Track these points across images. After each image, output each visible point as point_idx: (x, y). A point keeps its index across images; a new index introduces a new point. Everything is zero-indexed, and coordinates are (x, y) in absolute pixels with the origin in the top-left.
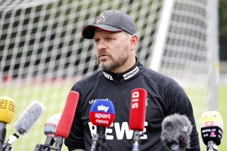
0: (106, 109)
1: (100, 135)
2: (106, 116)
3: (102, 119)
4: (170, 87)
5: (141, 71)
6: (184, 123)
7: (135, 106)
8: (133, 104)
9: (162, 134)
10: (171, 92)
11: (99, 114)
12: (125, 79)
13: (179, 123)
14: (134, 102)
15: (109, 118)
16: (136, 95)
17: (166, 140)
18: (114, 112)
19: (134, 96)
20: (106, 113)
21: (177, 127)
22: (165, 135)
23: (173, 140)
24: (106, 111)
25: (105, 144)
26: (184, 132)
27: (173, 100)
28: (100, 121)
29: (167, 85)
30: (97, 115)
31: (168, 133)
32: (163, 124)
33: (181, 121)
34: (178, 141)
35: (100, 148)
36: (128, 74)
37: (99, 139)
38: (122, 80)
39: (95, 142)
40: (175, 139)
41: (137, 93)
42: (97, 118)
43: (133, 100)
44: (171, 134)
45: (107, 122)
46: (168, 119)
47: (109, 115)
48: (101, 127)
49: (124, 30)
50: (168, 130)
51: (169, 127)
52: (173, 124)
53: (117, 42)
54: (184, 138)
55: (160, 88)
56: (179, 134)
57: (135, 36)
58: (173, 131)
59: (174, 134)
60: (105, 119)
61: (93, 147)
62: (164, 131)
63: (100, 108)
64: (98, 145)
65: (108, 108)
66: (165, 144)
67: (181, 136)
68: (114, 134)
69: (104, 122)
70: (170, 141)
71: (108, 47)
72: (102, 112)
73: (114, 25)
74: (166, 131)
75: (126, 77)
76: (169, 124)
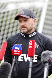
0: (18, 48)
1: (16, 59)
2: (18, 51)
3: (17, 52)
4: (48, 41)
5: (37, 34)
6: (51, 54)
7: (30, 47)
8: (29, 47)
9: (42, 58)
10: (48, 43)
11: (16, 51)
12: (30, 37)
13: (49, 54)
14: (30, 46)
15: (20, 52)
16: (31, 43)
17: (43, 61)
18: (22, 50)
19: (30, 43)
20: (18, 50)
21: (48, 56)
22: (43, 59)
23: (46, 61)
24: (18, 49)
25: (18, 63)
26: (51, 58)
27: (49, 47)
28: (16, 54)
29: (46, 40)
30: (15, 51)
31: (44, 58)
32: (42, 54)
33: (49, 53)
34: (48, 61)
35: (16, 65)
36: (31, 35)
37: (16, 61)
38: (28, 37)
39: (14, 62)
40: (47, 61)
41: (31, 42)
42: (15, 52)
43: (30, 45)
44: (45, 58)
45: (19, 54)
46: (44, 52)
47: (20, 51)
48: (17, 56)
49: (32, 17)
50: (44, 57)
51: (44, 56)
52: (46, 54)
53: (29, 22)
54: (50, 60)
55: (43, 41)
56: (49, 58)
57: (35, 19)
58: (46, 57)
59: (47, 58)
60: (18, 53)
61: (13, 64)
62: (42, 57)
63: (16, 48)
64: (15, 63)
65: (19, 48)
66: (43, 63)
67: (49, 59)
68: (24, 59)
69: (18, 54)
70: (45, 61)
71: (25, 24)
72: (17, 50)
73: (28, 15)
74: (43, 57)
75: (30, 36)
76: (44, 55)
